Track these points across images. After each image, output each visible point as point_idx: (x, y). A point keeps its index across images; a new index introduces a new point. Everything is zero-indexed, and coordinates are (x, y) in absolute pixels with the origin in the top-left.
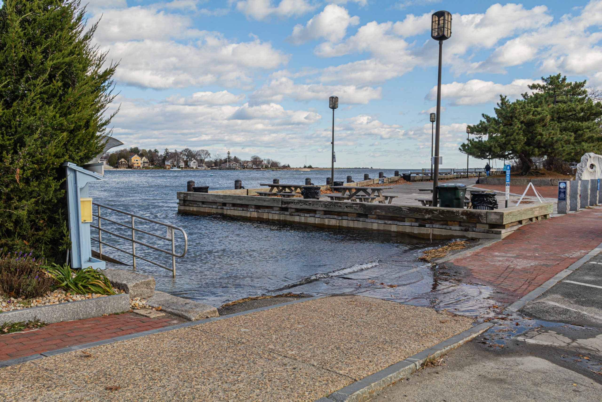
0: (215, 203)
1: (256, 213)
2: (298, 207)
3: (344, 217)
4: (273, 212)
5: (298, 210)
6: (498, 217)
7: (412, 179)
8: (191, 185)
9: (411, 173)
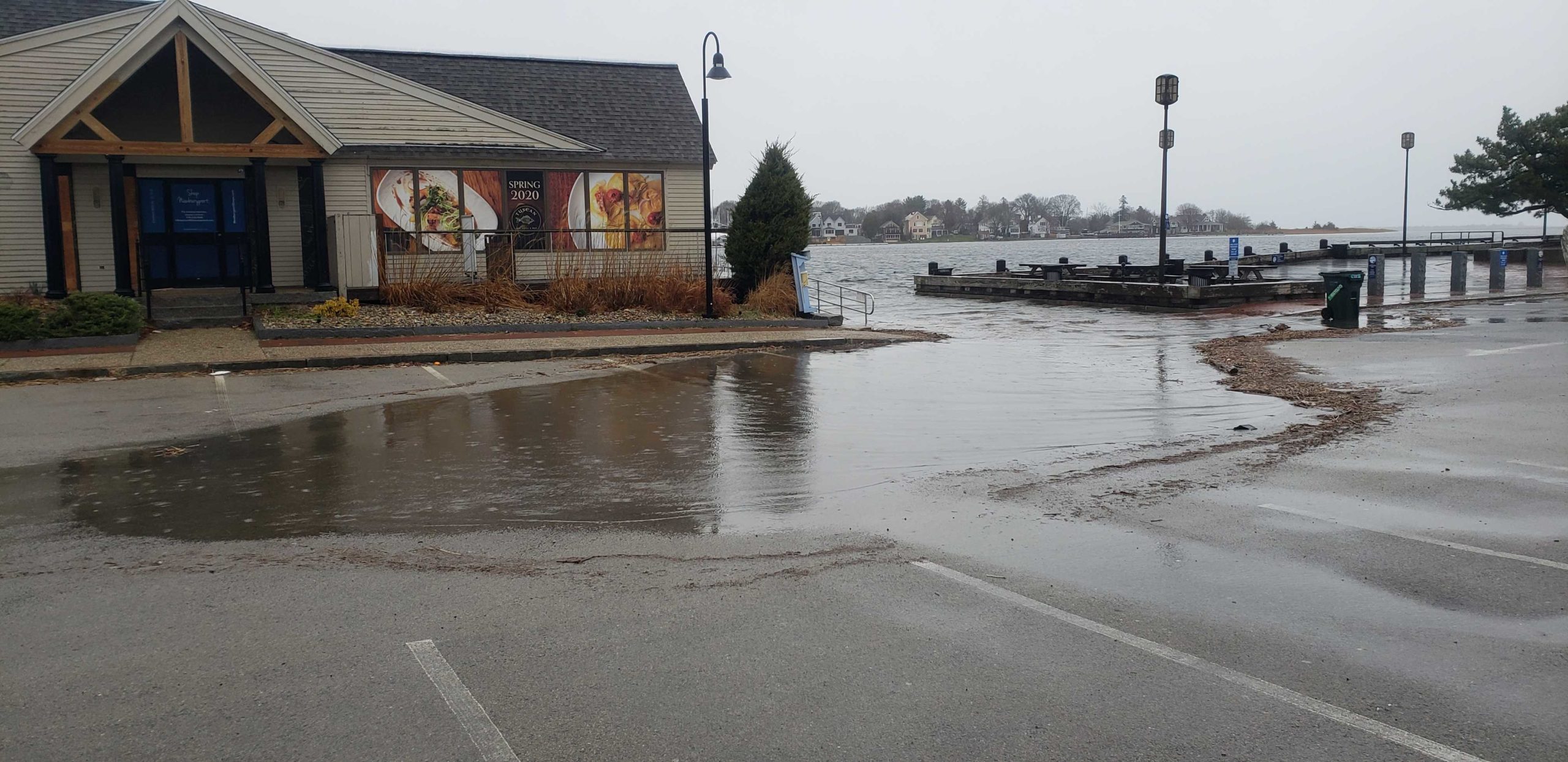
0: (953, 287)
7: (1350, 253)
8: (933, 267)
9: (1351, 243)
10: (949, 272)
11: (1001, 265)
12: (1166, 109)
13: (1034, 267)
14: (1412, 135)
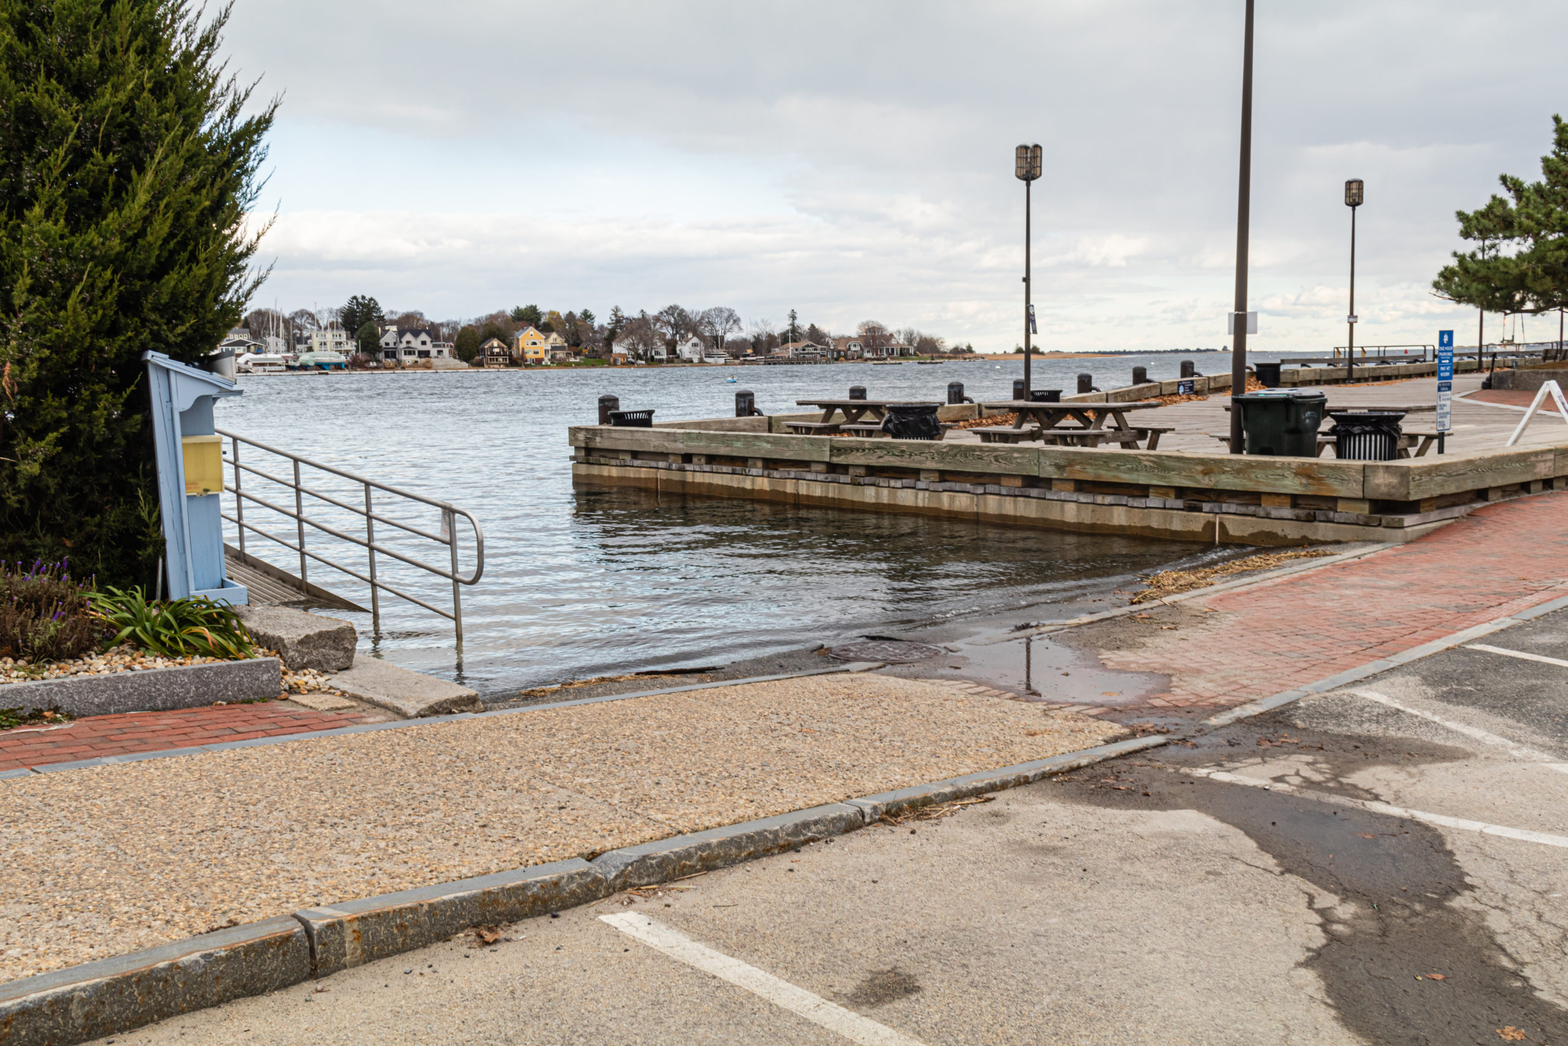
0: (663, 455)
1: (766, 480)
2: (873, 460)
3: (991, 488)
4: (809, 476)
5: (873, 471)
6: (1394, 480)
7: (1283, 378)
8: (609, 410)
9: (1283, 362)
10: (645, 420)
11: (745, 402)
14: (1360, 183)
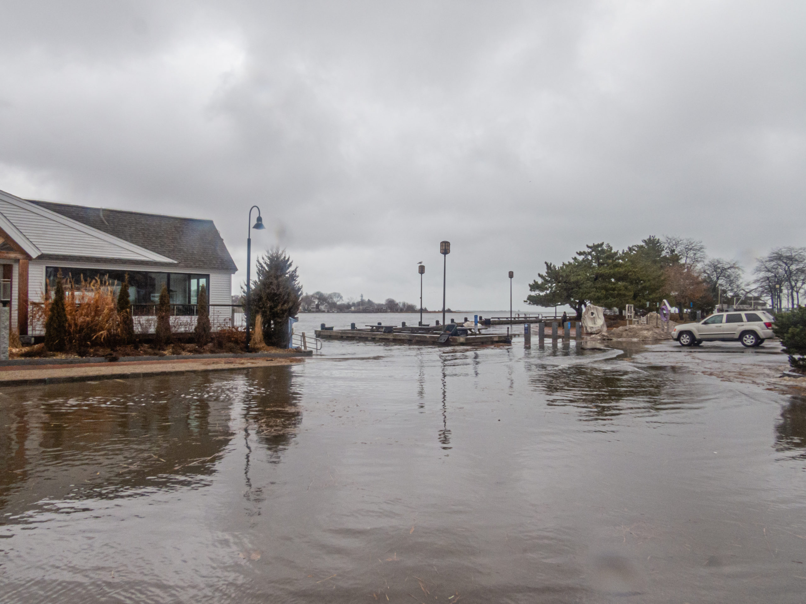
7: (492, 322)
8: (323, 326)
9: (492, 318)
10: (331, 329)
11: (353, 325)
12: (445, 256)
13: (373, 327)
14: (512, 272)
